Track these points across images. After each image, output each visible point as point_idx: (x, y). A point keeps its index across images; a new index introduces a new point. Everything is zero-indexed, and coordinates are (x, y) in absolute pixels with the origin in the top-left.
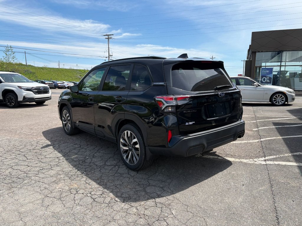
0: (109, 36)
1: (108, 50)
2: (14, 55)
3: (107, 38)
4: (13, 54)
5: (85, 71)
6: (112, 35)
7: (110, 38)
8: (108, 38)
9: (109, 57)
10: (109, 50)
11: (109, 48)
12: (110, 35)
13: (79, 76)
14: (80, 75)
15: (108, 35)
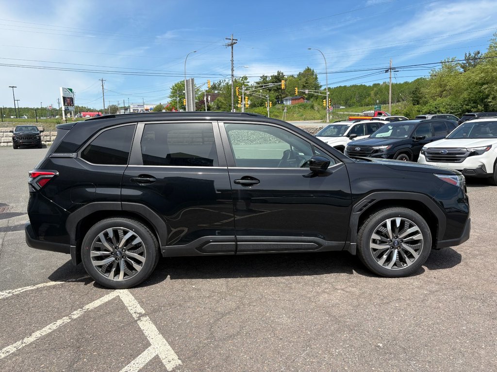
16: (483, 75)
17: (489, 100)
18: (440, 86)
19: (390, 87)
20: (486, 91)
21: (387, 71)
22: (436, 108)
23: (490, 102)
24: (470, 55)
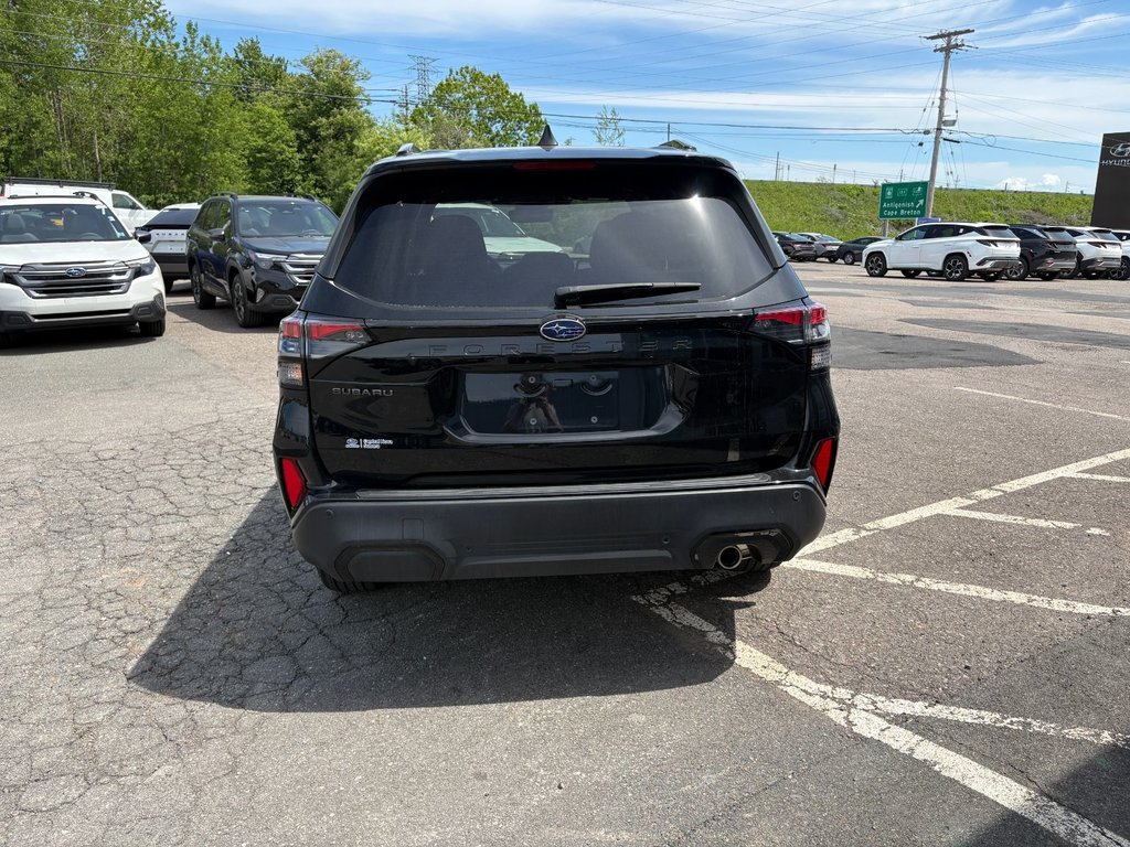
0: (954, 38)
1: (938, 102)
2: (621, 140)
3: (941, 50)
4: (620, 135)
5: (863, 191)
6: (968, 31)
7: (956, 46)
8: (947, 50)
9: (939, 129)
10: (942, 99)
11: (943, 91)
12: (956, 33)
13: (835, 210)
14: (840, 208)
15: (949, 35)
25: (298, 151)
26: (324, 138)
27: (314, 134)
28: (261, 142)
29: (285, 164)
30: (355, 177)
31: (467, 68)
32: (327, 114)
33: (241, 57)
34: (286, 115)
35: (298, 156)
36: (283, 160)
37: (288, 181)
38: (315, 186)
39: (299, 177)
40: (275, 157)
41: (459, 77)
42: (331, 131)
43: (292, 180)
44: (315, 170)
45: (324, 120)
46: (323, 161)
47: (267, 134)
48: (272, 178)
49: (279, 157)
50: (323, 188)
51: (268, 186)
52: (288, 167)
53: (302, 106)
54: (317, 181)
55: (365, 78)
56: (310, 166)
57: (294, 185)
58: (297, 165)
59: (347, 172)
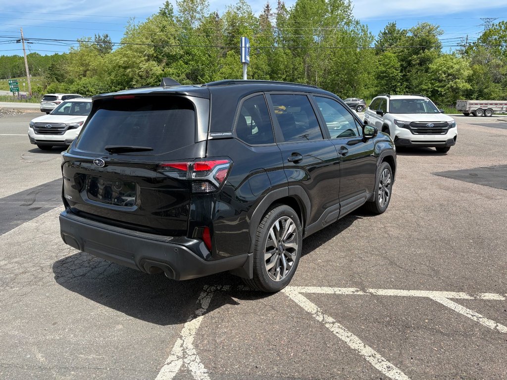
16: (126, 59)
17: (134, 83)
18: (82, 65)
19: (26, 60)
20: (130, 75)
21: (18, 41)
22: (84, 87)
23: (134, 85)
24: (99, 37)
25: (400, 72)
26: (414, 65)
27: (409, 63)
28: (384, 69)
29: (394, 78)
30: (426, 83)
31: (503, 22)
32: (417, 53)
33: (387, 31)
34: (398, 56)
35: (400, 74)
36: (393, 76)
37: (393, 86)
38: (406, 88)
39: (399, 84)
40: (389, 75)
41: (498, 27)
42: (418, 61)
43: (395, 85)
44: (407, 80)
45: (415, 57)
46: (412, 76)
47: (387, 65)
48: (386, 84)
49: (391, 75)
50: (409, 88)
51: (384, 88)
52: (395, 79)
53: (406, 51)
54: (407, 85)
55: (441, 34)
56: (405, 79)
57: (396, 88)
58: (399, 78)
59: (422, 81)
